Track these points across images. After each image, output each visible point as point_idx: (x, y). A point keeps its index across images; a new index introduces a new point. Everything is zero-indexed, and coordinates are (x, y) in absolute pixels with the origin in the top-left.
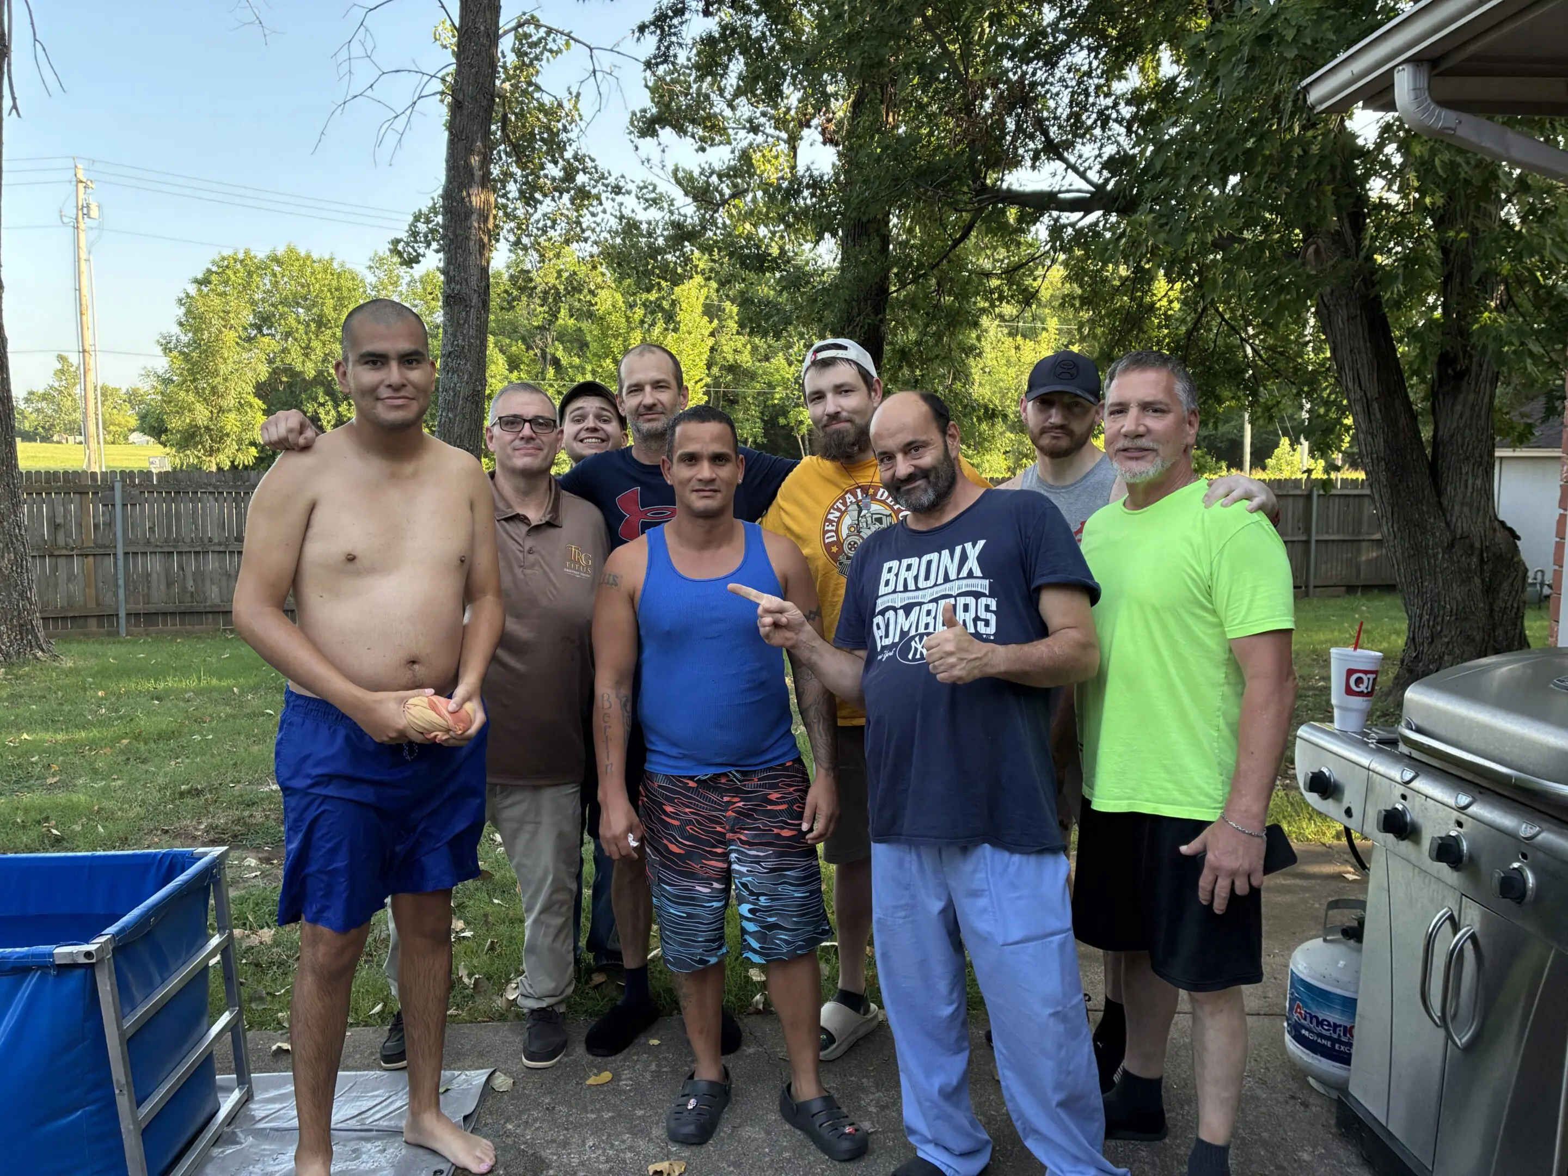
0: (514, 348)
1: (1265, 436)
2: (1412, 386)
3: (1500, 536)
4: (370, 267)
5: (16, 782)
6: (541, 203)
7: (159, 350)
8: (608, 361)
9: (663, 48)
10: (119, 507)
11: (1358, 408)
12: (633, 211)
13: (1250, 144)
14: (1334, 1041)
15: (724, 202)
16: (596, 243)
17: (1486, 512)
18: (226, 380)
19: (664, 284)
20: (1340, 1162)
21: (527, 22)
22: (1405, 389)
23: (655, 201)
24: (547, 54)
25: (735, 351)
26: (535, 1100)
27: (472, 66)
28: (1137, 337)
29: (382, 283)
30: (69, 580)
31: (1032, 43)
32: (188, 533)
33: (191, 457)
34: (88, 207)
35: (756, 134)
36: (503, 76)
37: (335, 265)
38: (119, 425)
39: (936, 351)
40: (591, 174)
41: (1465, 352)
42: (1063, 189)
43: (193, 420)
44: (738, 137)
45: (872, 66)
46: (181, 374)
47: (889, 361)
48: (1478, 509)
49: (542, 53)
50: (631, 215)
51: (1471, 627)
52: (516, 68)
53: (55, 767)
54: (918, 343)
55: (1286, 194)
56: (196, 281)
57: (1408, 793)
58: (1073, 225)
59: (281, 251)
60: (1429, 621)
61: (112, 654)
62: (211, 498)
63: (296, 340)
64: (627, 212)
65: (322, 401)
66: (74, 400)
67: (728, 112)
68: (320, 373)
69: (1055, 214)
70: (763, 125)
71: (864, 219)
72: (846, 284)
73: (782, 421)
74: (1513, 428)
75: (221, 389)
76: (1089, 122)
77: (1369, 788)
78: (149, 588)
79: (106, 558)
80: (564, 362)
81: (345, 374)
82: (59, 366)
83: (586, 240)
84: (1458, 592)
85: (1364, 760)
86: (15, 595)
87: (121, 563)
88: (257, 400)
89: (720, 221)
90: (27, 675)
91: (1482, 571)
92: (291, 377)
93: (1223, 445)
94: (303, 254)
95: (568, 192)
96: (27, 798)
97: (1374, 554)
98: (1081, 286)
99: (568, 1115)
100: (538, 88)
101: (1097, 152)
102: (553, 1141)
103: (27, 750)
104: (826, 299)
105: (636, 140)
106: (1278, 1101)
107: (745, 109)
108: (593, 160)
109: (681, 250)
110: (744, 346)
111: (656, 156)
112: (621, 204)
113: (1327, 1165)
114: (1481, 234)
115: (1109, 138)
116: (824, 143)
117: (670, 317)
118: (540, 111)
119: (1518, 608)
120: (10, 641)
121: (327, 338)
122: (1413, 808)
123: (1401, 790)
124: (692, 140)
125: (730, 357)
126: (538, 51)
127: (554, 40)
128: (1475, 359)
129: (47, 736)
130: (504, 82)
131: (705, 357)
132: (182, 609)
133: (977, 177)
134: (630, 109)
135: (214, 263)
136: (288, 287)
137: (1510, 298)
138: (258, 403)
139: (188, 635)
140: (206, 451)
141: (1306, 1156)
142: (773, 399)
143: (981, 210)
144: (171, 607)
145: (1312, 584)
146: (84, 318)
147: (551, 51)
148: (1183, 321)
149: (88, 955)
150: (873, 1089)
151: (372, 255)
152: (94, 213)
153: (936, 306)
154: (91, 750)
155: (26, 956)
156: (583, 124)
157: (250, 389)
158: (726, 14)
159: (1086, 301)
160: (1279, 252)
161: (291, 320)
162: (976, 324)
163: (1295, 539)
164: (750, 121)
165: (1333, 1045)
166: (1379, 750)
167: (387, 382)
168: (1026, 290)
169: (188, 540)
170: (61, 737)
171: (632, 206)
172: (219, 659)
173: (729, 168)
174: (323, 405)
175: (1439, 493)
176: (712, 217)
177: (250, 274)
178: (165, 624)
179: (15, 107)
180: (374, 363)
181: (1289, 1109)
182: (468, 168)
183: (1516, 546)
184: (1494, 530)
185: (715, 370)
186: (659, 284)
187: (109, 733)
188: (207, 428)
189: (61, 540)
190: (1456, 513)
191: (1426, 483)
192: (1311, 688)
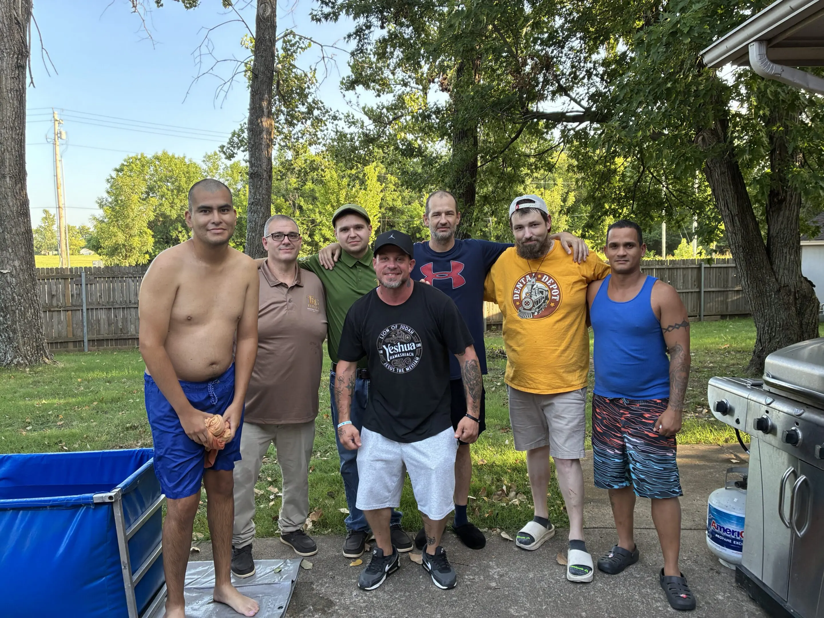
0: (278, 201)
1: (673, 238)
2: (755, 208)
3: (805, 285)
4: (204, 161)
5: (41, 424)
6: (297, 125)
7: (97, 206)
8: (329, 206)
9: (360, 46)
10: (84, 286)
11: (727, 220)
12: (343, 128)
13: (669, 85)
14: (733, 540)
15: (390, 123)
16: (324, 145)
17: (797, 273)
18: (133, 220)
19: (359, 165)
20: (738, 600)
21: (289, 34)
22: (752, 209)
23: (353, 123)
24: (299, 50)
25: (393, 200)
26: (324, 573)
27: (262, 56)
28: (608, 186)
29: (210, 169)
30: (59, 323)
31: (551, 37)
32: (118, 297)
33: (115, 260)
34: (60, 133)
35: (406, 87)
36: (277, 61)
37: (186, 160)
38: (75, 245)
39: (502, 196)
40: (321, 110)
41: (783, 189)
42: (569, 111)
43: (117, 241)
44: (396, 89)
45: (468, 51)
46: (110, 218)
47: (478, 201)
48: (793, 271)
49: (297, 49)
50: (341, 130)
51: (791, 333)
52: (284, 57)
53: (61, 417)
54: (493, 192)
55: (689, 110)
56: (117, 170)
57: (769, 410)
58: (574, 129)
59: (160, 154)
60: (768, 330)
61: (84, 360)
62: (130, 280)
63: (166, 199)
64: (340, 129)
65: (180, 230)
66: (52, 233)
67: (391, 76)
68: (179, 216)
69: (565, 123)
70: (409, 82)
71: (466, 129)
72: (456, 162)
73: (418, 235)
74: (809, 229)
75: (131, 225)
76: (581, 76)
77: (748, 408)
78: (99, 327)
79: (78, 312)
80: (304, 208)
81: (190, 217)
82: (45, 216)
83: (319, 143)
84: (783, 315)
85: (745, 394)
86: (34, 331)
87: (85, 314)
88: (149, 230)
89: (387, 132)
90: (41, 371)
91: (796, 303)
92: (165, 218)
93: (651, 243)
94: (171, 155)
95: (309, 119)
96: (48, 432)
97: (735, 298)
98: (578, 161)
99: (342, 580)
100: (295, 67)
101: (586, 91)
102: (336, 593)
103: (45, 409)
104: (446, 170)
105: (344, 92)
106: (704, 571)
107: (400, 74)
108: (322, 103)
109: (368, 148)
110: (398, 197)
111: (354, 100)
112: (337, 125)
113: (731, 601)
114: (790, 128)
115: (591, 84)
116: (443, 90)
117: (363, 182)
118: (296, 78)
119: (815, 323)
120: (32, 355)
121: (183, 197)
122: (772, 417)
123: (766, 408)
124: (373, 91)
125: (391, 203)
126: (295, 48)
127: (303, 43)
128: (788, 193)
129: (56, 401)
130: (278, 64)
131: (379, 203)
132: (116, 337)
133: (524, 106)
134: (342, 77)
135: (125, 161)
136: (163, 172)
137: (806, 161)
138: (149, 231)
139: (120, 350)
140: (123, 257)
141: (720, 597)
142: (413, 224)
143: (527, 122)
144: (110, 336)
145: (702, 314)
146: (59, 190)
147: (301, 48)
148: (632, 177)
149: (111, 498)
150: (495, 567)
151: (204, 155)
152: (64, 136)
153: (502, 173)
154: (78, 408)
155: (79, 499)
156: (318, 84)
157: (145, 225)
158: (392, 27)
159: (580, 168)
160: (685, 140)
161: (164, 189)
162: (523, 182)
163: (693, 291)
164: (403, 80)
165: (732, 542)
166: (752, 389)
167: (212, 221)
168: (549, 163)
169: (119, 302)
170: (62, 401)
171: (342, 126)
172: (137, 362)
173: (392, 105)
174: (181, 232)
175: (772, 263)
176: (383, 130)
177: (143, 166)
178: (107, 345)
179: (32, 82)
180: (205, 211)
181: (710, 575)
182: (261, 107)
183: (813, 290)
184: (802, 282)
185: (383, 210)
186: (357, 165)
187: (87, 399)
188: (124, 245)
189: (55, 303)
190: (781, 274)
191: (765, 258)
192: (706, 367)
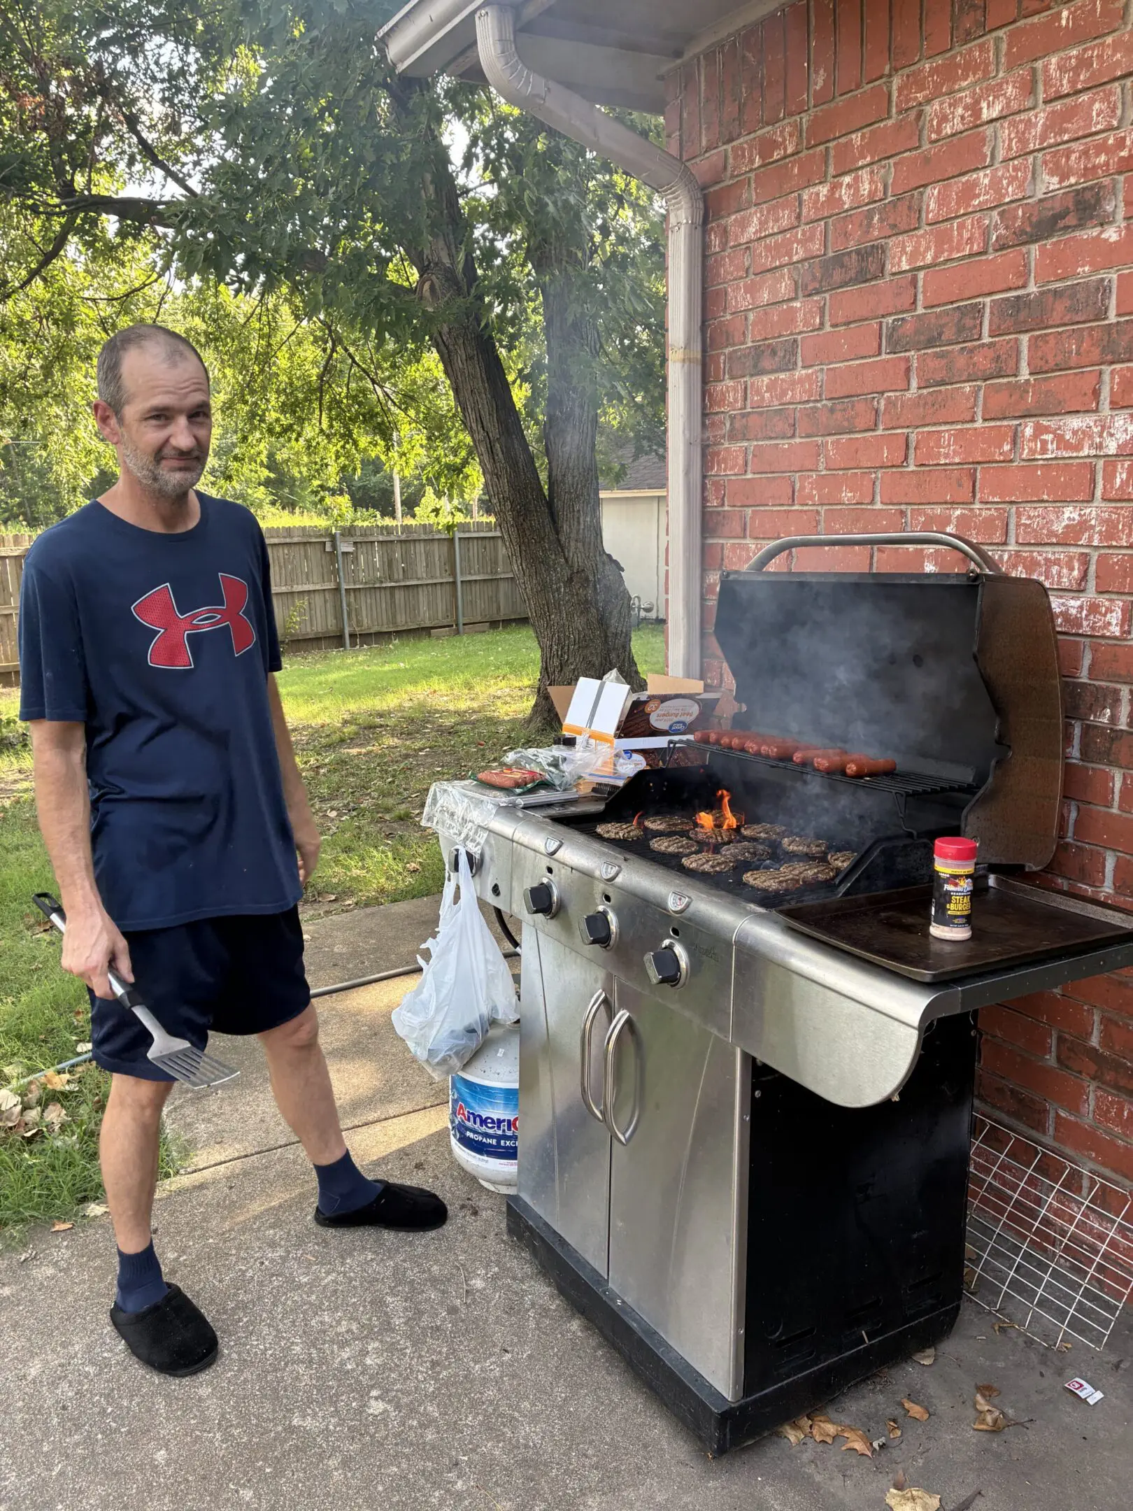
2: (527, 428)
3: (608, 568)
11: (483, 449)
17: (596, 547)
22: (522, 431)
42: (164, 199)
48: (590, 544)
57: (554, 866)
60: (557, 650)
74: (611, 469)
77: (514, 861)
85: (507, 829)
119: (626, 633)
122: (559, 882)
123: (547, 861)
128: (576, 403)
133: (64, 178)
145: (461, 621)
163: (444, 581)
166: (525, 818)
175: (557, 530)
183: (621, 577)
184: (603, 563)
190: (572, 549)
191: (546, 521)
192: (465, 723)
